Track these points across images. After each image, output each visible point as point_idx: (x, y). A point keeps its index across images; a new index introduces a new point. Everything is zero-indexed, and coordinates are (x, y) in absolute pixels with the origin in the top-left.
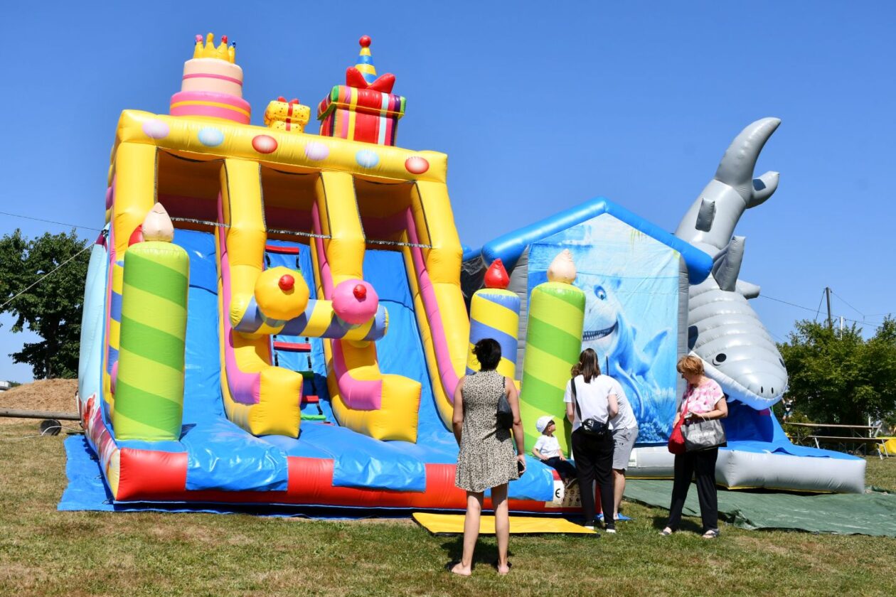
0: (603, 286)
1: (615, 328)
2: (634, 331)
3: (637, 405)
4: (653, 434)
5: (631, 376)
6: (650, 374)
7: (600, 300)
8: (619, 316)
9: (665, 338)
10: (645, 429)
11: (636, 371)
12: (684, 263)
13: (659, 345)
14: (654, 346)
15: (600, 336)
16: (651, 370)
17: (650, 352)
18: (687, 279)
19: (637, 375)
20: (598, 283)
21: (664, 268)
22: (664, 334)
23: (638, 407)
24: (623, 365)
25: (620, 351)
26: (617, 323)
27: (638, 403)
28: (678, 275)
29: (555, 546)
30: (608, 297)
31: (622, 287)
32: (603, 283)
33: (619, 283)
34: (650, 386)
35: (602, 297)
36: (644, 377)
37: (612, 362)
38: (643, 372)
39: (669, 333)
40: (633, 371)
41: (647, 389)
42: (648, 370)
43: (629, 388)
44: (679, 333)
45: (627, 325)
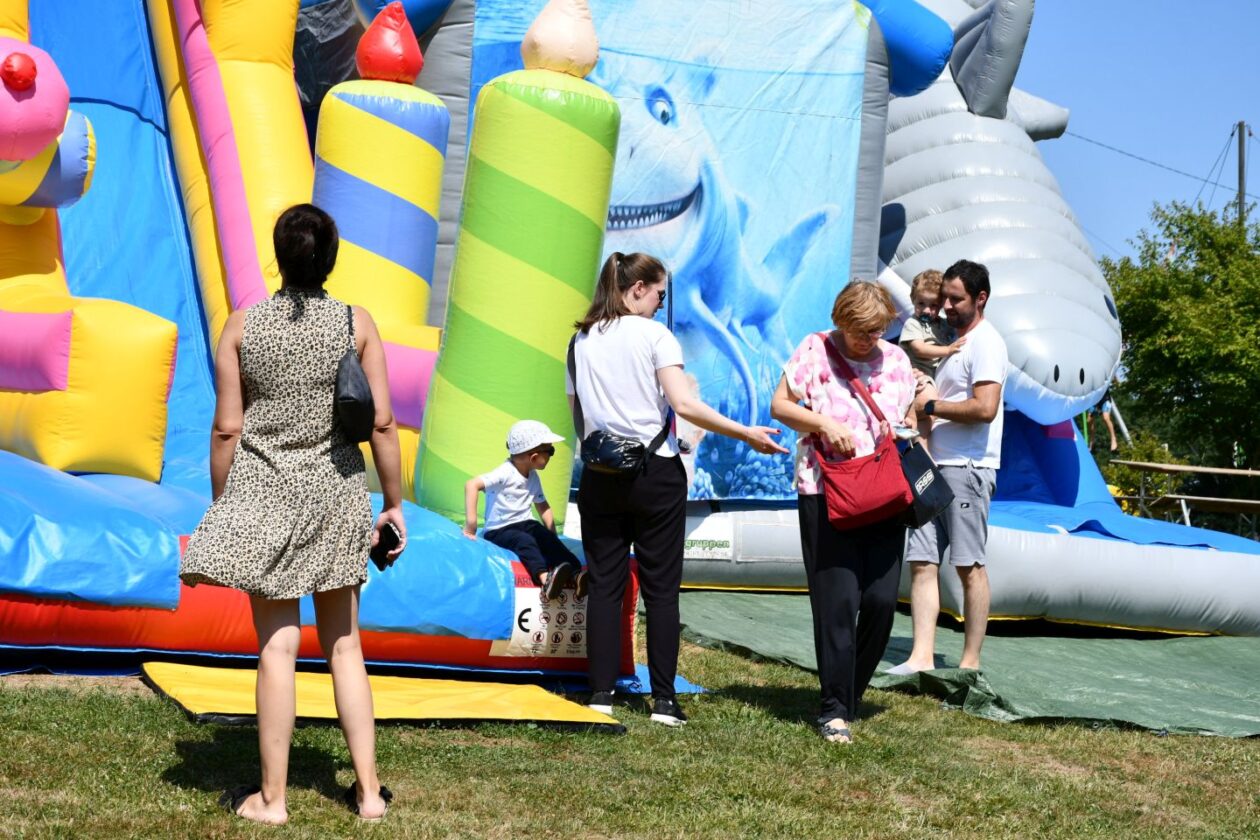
0: (668, 88)
1: (693, 199)
2: (744, 210)
3: (740, 402)
4: (778, 477)
5: (730, 327)
6: (777, 324)
7: (659, 124)
8: (707, 168)
9: (821, 230)
10: (757, 464)
11: (742, 313)
12: (879, 37)
13: (803, 249)
14: (791, 250)
15: (656, 218)
16: (780, 313)
17: (782, 266)
18: (886, 80)
19: (744, 323)
20: (657, 80)
21: (828, 48)
22: (819, 221)
23: (744, 405)
24: (711, 298)
25: (704, 261)
26: (699, 188)
27: (744, 397)
28: (862, 69)
29: (509, 754)
30: (680, 118)
31: (717, 93)
32: (668, 81)
33: (710, 81)
34: (775, 354)
35: (665, 118)
36: (762, 329)
37: (683, 288)
38: (758, 318)
39: (830, 219)
40: (733, 315)
41: (770, 362)
42: (774, 311)
43: (724, 358)
44: (858, 220)
45: (726, 192)
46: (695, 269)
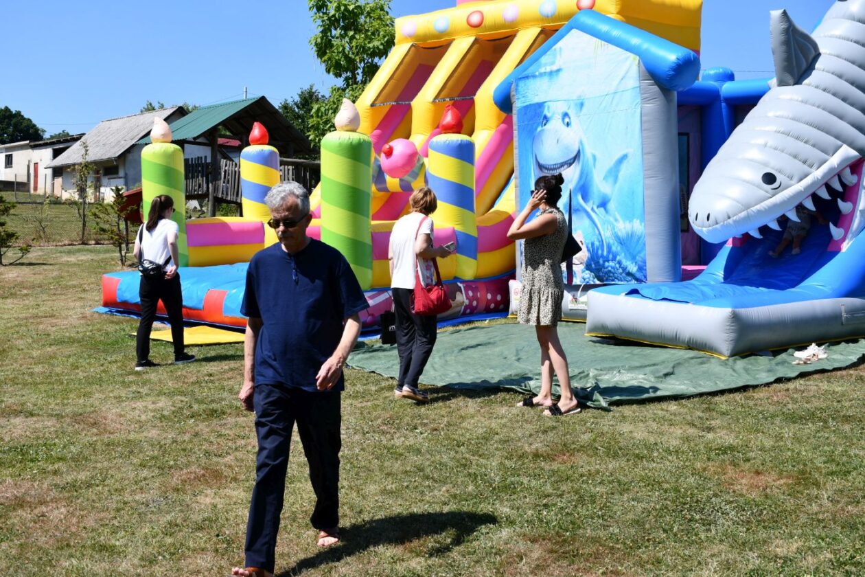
0: (570, 112)
1: (577, 157)
2: (594, 158)
3: (599, 242)
4: (621, 274)
5: (592, 209)
6: (611, 206)
7: (566, 127)
8: (581, 143)
9: (625, 163)
10: (610, 268)
11: (597, 202)
12: (643, 67)
13: (618, 171)
14: (613, 173)
15: (565, 167)
16: (612, 201)
17: (611, 180)
19: (598, 207)
20: (565, 109)
21: (622, 79)
22: (624, 157)
23: (601, 243)
24: (585, 198)
25: (582, 183)
26: (579, 151)
27: (600, 239)
28: (638, 85)
30: (573, 124)
31: (585, 109)
32: (569, 109)
33: (582, 105)
34: (612, 219)
35: (568, 124)
36: (605, 209)
37: (576, 195)
38: (603, 204)
39: (630, 156)
40: (593, 204)
41: (610, 223)
42: (609, 200)
43: (591, 222)
44: (643, 154)
45: (588, 152)
46: (578, 186)
